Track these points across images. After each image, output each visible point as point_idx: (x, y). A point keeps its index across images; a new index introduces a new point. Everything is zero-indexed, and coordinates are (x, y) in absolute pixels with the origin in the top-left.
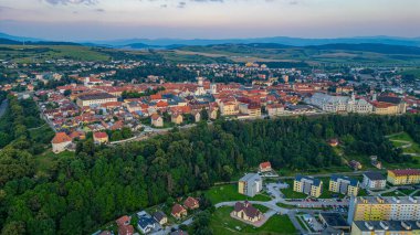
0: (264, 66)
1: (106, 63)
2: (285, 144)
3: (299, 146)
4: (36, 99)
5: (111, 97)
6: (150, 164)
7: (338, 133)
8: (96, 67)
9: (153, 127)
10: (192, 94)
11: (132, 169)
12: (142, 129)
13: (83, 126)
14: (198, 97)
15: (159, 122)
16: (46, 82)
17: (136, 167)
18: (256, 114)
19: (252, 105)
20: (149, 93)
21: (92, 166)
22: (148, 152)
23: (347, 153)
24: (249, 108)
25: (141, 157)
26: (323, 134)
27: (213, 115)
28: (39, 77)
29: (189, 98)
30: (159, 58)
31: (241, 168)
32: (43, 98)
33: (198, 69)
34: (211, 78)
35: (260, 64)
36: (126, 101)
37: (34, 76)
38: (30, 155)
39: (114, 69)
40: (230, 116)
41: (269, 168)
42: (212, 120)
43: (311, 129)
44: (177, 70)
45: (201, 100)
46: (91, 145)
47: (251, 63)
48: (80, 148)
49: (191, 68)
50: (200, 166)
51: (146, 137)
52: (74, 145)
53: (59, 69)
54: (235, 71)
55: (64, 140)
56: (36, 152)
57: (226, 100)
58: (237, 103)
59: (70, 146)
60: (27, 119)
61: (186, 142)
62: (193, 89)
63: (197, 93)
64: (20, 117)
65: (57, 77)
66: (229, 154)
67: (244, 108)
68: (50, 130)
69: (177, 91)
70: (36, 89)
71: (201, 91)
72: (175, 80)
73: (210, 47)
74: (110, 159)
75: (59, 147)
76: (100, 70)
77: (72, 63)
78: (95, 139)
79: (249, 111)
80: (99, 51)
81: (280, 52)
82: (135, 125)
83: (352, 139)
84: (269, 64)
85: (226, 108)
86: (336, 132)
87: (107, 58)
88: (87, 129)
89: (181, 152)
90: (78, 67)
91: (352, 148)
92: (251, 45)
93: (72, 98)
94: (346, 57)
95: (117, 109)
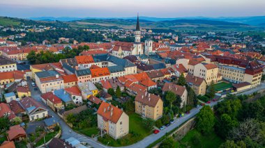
0: (151, 31)
5: (11, 62)
8: (5, 30)
14: (140, 57)
35: (147, 30)
36: (34, 70)
39: (24, 32)
45: (146, 61)
49: (97, 32)
67: (235, 74)
71: (138, 50)
76: (9, 33)
79: (248, 78)
84: (153, 30)
87: (17, 23)
94: (192, 28)
95: (14, 89)
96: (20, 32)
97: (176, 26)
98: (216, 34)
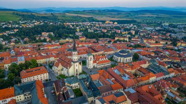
0: (116, 23)
1: (16, 23)
8: (4, 26)
33: (77, 26)
35: (114, 22)
39: (17, 28)
44: (64, 27)
47: (108, 22)
49: (73, 25)
54: (100, 28)
73: (84, 12)
81: (118, 14)
84: (119, 22)
92: (104, 10)
97: (139, 16)
98: (169, 26)
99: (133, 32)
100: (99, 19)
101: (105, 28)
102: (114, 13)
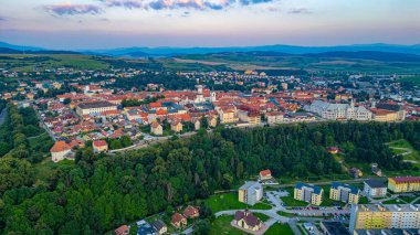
0: (263, 74)
1: (105, 71)
2: (285, 152)
3: (299, 154)
4: (35, 107)
5: (111, 105)
6: (149, 172)
7: (338, 140)
8: (96, 75)
9: (153, 135)
10: (191, 102)
11: (131, 177)
12: (141, 138)
13: (82, 135)
14: (197, 105)
15: (159, 130)
16: (45, 90)
17: (136, 175)
18: (256, 122)
19: (252, 112)
20: (148, 101)
21: (91, 174)
22: (148, 160)
23: (347, 161)
24: (249, 115)
25: (140, 166)
26: (323, 142)
27: (213, 123)
28: (39, 86)
29: (188, 106)
30: (158, 66)
31: (242, 176)
32: (43, 107)
33: (197, 76)
34: (210, 86)
35: (259, 71)
36: (126, 110)
37: (34, 85)
38: (29, 165)
39: (114, 77)
40: (230, 124)
41: (269, 176)
42: (212, 128)
43: (311, 137)
44: (177, 78)
45: (201, 108)
46: (90, 153)
47: (250, 71)
48: (79, 157)
49: (191, 76)
50: (200, 175)
51: (146, 146)
52: (74, 154)
53: (58, 78)
54: (234, 79)
55: (63, 149)
56: (35, 161)
57: (226, 108)
58: (236, 110)
59: (69, 155)
60: (27, 127)
61: (186, 150)
62: (193, 97)
63: (197, 101)
64: (19, 125)
65: (57, 85)
66: (229, 162)
67: (244, 116)
68: (50, 138)
69: (176, 98)
70: (35, 98)
71: (200, 99)
72: (175, 88)
73: (210, 55)
74: (109, 167)
75: (58, 156)
77: (72, 71)
78: (95, 147)
79: (249, 119)
80: (100, 59)
81: (278, 60)
82: (135, 133)
83: (352, 146)
84: (268, 73)
85: (226, 115)
86: (336, 139)
87: (107, 66)
88: (86, 138)
89: (180, 160)
90: (78, 75)
91: (352, 155)
92: (250, 53)
93: (72, 106)
94: (345, 65)
95: (117, 118)
96: (110, 78)
99: (285, 86)
100: (235, 68)
101: (241, 80)
102: (268, 58)
